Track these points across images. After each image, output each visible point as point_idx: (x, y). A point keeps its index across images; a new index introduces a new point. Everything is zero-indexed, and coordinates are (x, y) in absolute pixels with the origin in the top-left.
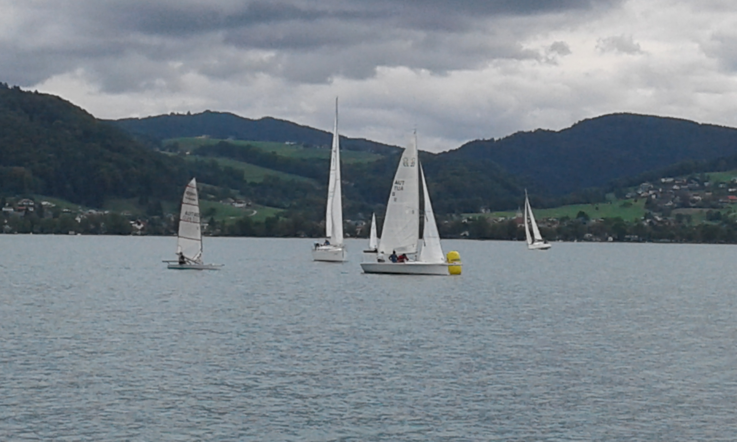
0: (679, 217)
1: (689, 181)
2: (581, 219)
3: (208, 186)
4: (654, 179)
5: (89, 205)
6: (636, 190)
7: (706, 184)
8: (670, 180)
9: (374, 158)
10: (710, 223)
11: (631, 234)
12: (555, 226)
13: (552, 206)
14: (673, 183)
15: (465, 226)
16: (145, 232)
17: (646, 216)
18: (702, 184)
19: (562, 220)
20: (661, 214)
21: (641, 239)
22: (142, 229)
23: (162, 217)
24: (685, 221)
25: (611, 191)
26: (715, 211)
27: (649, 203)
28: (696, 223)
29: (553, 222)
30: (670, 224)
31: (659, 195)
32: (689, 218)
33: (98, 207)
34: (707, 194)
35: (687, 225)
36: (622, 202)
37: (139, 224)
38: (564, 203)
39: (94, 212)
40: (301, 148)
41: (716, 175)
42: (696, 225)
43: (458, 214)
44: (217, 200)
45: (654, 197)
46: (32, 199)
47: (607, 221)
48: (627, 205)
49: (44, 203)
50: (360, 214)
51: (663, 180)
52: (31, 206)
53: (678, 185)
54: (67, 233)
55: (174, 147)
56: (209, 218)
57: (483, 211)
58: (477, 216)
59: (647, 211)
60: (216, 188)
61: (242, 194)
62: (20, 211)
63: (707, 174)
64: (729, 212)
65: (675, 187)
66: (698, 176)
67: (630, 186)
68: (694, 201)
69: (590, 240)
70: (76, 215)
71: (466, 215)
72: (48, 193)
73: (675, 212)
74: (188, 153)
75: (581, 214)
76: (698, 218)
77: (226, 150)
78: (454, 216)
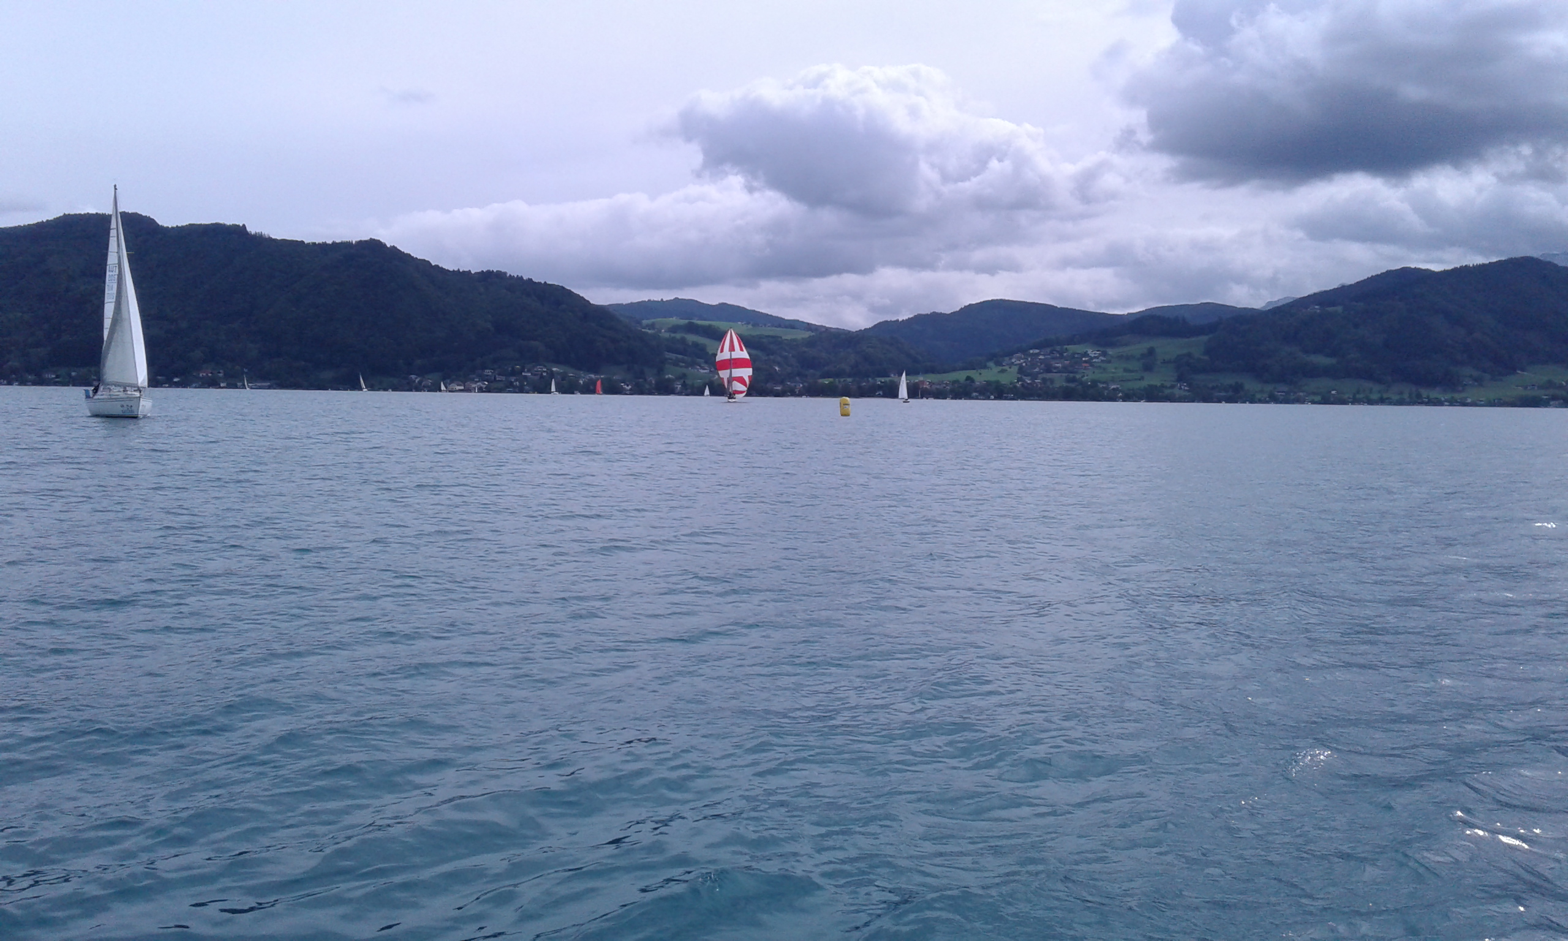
0: (1044, 380)
1: (1052, 352)
2: (968, 382)
3: (680, 356)
4: (1024, 351)
5: (590, 370)
6: (1011, 359)
7: (1065, 354)
8: (1037, 351)
9: (806, 335)
10: (1068, 385)
11: (1008, 394)
12: (949, 388)
13: (945, 372)
14: (1038, 354)
15: (880, 388)
16: (633, 392)
17: (1019, 380)
18: (1061, 354)
19: (954, 383)
20: (1029, 378)
21: (1016, 397)
22: (631, 390)
23: (645, 380)
24: (1048, 383)
25: (990, 360)
26: (1071, 375)
27: (1021, 370)
28: (1057, 384)
29: (946, 384)
30: (1037, 386)
31: (1029, 364)
32: (1052, 381)
33: (596, 373)
34: (1066, 362)
35: (1051, 387)
36: (1000, 368)
37: (628, 386)
38: (954, 370)
39: (593, 376)
40: (750, 326)
41: (1072, 348)
42: (1058, 386)
43: (873, 379)
44: (686, 367)
45: (1024, 364)
46: (545, 366)
47: (989, 383)
48: (1003, 371)
49: (554, 369)
50: (797, 378)
52: (544, 372)
53: (1044, 355)
54: (573, 393)
55: (652, 326)
56: (682, 381)
57: (892, 375)
58: (888, 379)
59: (1020, 376)
60: (686, 358)
61: (706, 362)
62: (535, 375)
63: (1065, 347)
64: (1083, 376)
65: (1041, 357)
66: (1058, 348)
67: (1006, 356)
68: (1056, 368)
69: (977, 398)
70: (579, 378)
71: (878, 379)
72: (557, 362)
73: (1040, 376)
74: (663, 331)
75: (968, 378)
76: (1059, 381)
77: (692, 328)
78: (870, 379)
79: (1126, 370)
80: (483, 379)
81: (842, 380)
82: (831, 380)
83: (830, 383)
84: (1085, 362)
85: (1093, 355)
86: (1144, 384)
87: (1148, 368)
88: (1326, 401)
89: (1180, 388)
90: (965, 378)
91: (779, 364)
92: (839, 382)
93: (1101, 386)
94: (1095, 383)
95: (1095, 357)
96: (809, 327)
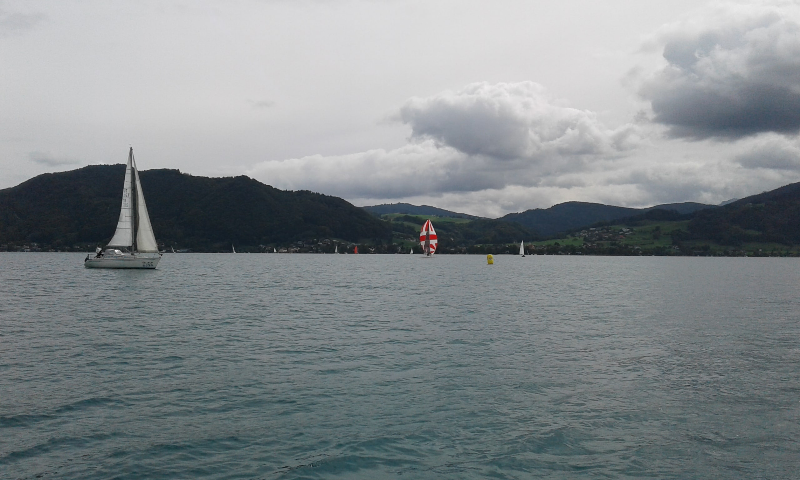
0: (598, 244)
1: (602, 230)
2: (556, 245)
3: (401, 233)
4: (587, 229)
5: (353, 241)
6: (580, 233)
7: (610, 230)
8: (594, 229)
9: (468, 221)
10: (612, 247)
11: (578, 252)
12: (545, 249)
13: (544, 240)
14: (595, 230)
15: (508, 249)
17: (584, 244)
18: (607, 230)
19: (548, 246)
20: (590, 243)
21: (582, 254)
22: (374, 251)
23: (382, 246)
25: (568, 234)
26: (614, 242)
27: (585, 239)
29: (544, 247)
30: (594, 247)
31: (590, 235)
32: (602, 245)
33: (356, 242)
34: (610, 235)
35: (602, 248)
36: (573, 238)
37: (373, 249)
38: (548, 239)
39: (354, 244)
41: (614, 227)
42: (606, 247)
43: (504, 244)
44: (404, 239)
45: (587, 236)
46: (330, 239)
47: (567, 246)
48: (575, 240)
49: (334, 241)
50: (463, 244)
51: (591, 229)
52: (330, 242)
53: (598, 231)
54: (344, 253)
55: (386, 218)
56: (401, 246)
57: (516, 242)
58: (512, 244)
59: (584, 242)
60: (404, 234)
61: (414, 236)
62: (325, 244)
63: (610, 226)
64: (620, 242)
65: (596, 232)
66: (606, 227)
67: (577, 232)
68: (605, 238)
69: (561, 254)
70: (347, 245)
71: (507, 244)
72: (336, 236)
73: (596, 242)
74: (392, 220)
75: (556, 243)
76: (606, 245)
77: (407, 218)
78: (502, 244)
79: (644, 239)
80: (297, 246)
81: (487, 245)
82: (481, 245)
83: (481, 246)
84: (621, 234)
85: (625, 231)
86: (653, 246)
87: (656, 237)
88: (756, 254)
89: (674, 248)
90: (554, 243)
91: (453, 237)
92: (486, 246)
93: (630, 247)
94: (627, 245)
95: (626, 232)
96: (469, 217)
